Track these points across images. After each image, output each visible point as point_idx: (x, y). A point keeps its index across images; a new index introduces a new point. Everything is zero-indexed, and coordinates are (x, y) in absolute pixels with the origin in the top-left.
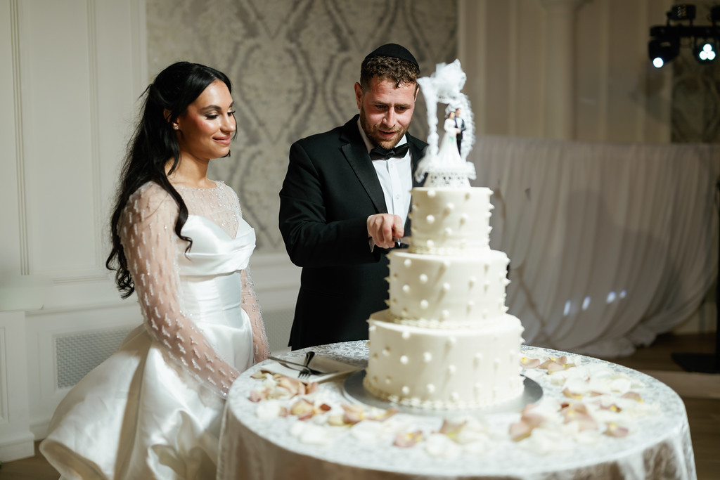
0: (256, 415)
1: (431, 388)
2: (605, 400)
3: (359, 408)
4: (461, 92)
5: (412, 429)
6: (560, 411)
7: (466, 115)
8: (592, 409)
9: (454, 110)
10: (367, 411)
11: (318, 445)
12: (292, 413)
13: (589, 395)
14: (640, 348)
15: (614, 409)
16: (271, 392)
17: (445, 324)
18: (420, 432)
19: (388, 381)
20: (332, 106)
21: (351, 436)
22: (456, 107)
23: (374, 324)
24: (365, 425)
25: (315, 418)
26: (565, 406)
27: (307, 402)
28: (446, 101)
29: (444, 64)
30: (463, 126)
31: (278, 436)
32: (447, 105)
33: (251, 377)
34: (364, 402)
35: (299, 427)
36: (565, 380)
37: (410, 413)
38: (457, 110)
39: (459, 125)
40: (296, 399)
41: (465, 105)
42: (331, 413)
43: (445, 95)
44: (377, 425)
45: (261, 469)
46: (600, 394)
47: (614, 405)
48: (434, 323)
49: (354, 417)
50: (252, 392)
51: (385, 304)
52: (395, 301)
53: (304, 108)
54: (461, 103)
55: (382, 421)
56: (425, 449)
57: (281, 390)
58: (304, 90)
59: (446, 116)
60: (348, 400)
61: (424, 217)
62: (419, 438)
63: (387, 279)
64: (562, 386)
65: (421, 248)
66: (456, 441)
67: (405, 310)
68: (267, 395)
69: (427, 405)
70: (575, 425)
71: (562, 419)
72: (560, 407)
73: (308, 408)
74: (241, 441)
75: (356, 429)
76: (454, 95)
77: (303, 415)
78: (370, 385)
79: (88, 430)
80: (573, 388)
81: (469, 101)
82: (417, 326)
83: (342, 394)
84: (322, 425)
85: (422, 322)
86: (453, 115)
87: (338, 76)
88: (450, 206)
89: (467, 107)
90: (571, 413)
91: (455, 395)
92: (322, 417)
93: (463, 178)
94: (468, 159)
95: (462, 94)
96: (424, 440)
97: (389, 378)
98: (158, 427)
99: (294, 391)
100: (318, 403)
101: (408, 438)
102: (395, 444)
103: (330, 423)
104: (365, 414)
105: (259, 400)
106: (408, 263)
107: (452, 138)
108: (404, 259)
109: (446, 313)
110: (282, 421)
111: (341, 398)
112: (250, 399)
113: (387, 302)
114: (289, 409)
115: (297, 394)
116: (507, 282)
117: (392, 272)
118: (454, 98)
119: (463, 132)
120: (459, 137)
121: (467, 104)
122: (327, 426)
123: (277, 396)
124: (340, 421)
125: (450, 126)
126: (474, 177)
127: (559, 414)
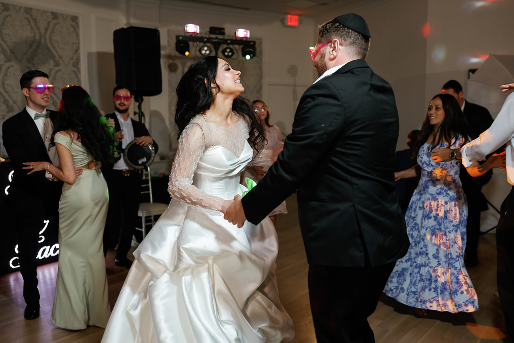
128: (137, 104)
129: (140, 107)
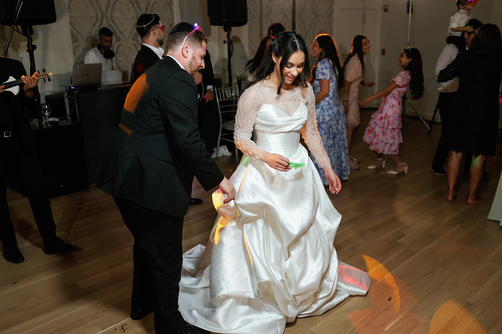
128: (226, 33)
129: (228, 36)
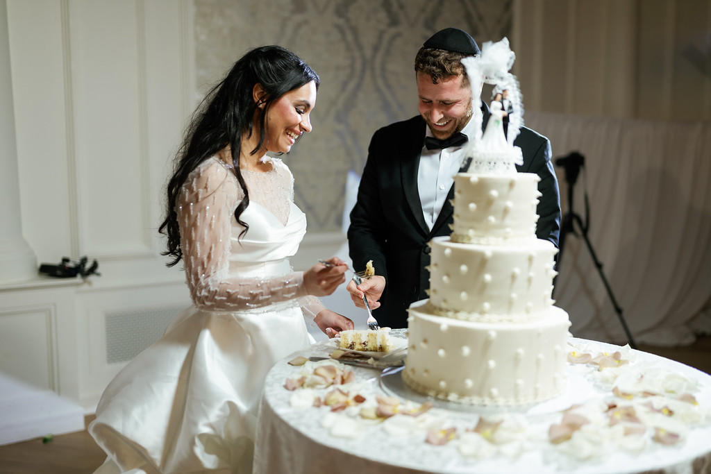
0: (289, 404)
1: (469, 383)
2: (657, 402)
3: (394, 401)
4: (509, 72)
5: (447, 425)
6: (607, 411)
7: (514, 96)
8: (641, 411)
9: (501, 92)
10: (402, 404)
11: (348, 438)
12: (326, 404)
13: (640, 395)
14: (701, 337)
15: (666, 412)
16: (307, 381)
17: (487, 316)
18: (454, 430)
19: (425, 375)
20: (380, 82)
21: (383, 430)
22: (504, 88)
23: (413, 315)
24: (398, 418)
25: (347, 409)
26: (612, 407)
27: (341, 392)
28: (492, 82)
29: (490, 43)
30: (510, 107)
31: (308, 427)
32: (495, 86)
33: (289, 363)
34: (400, 395)
35: (330, 418)
36: (615, 377)
37: (447, 408)
38: (504, 91)
39: (506, 107)
40: (331, 388)
41: (513, 86)
42: (365, 405)
43: (492, 75)
44: (410, 420)
45: (291, 459)
46: (653, 395)
47: (666, 407)
48: (475, 316)
49: (387, 410)
50: (288, 380)
51: (426, 294)
52: (435, 291)
53: (352, 85)
54: (509, 84)
55: (415, 416)
56: (458, 449)
57: (317, 378)
58: (352, 67)
59: (492, 98)
60: (385, 392)
61: (466, 205)
62: (452, 436)
63: (427, 268)
64: (612, 384)
65: (463, 237)
66: (491, 441)
67: (445, 301)
68: (302, 383)
69: (465, 400)
70: (620, 428)
71: (608, 421)
72: (606, 408)
73: (342, 399)
74: (273, 430)
75: (388, 424)
76: (502, 76)
77: (336, 406)
78: (408, 376)
79: (136, 413)
80: (623, 387)
81: (518, 82)
82: (456, 318)
83: (380, 385)
84: (353, 417)
85: (462, 315)
86: (499, 97)
87: (388, 52)
88: (494, 193)
89: (515, 88)
90: (617, 414)
91: (495, 391)
92: (355, 409)
93: (509, 164)
94: (516, 143)
95: (510, 74)
96: (458, 438)
97: (426, 371)
98: (206, 415)
99: (331, 380)
100: (353, 394)
101: (441, 436)
102: (427, 441)
103: (363, 416)
104: (400, 408)
105: (294, 389)
106: (448, 251)
107: (497, 121)
108: (445, 248)
109: (487, 305)
110: (315, 410)
111: (378, 390)
112: (286, 387)
113: (427, 291)
114: (323, 400)
115: (333, 384)
116: (555, 273)
117: (433, 261)
118: (502, 78)
119: (510, 115)
120: (506, 120)
121: (515, 85)
122: (359, 418)
123: (313, 385)
124: (372, 414)
125: (496, 108)
126: (521, 163)
127: (605, 415)
